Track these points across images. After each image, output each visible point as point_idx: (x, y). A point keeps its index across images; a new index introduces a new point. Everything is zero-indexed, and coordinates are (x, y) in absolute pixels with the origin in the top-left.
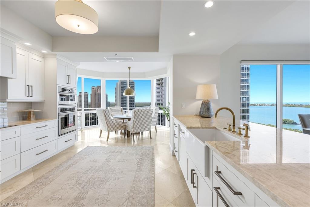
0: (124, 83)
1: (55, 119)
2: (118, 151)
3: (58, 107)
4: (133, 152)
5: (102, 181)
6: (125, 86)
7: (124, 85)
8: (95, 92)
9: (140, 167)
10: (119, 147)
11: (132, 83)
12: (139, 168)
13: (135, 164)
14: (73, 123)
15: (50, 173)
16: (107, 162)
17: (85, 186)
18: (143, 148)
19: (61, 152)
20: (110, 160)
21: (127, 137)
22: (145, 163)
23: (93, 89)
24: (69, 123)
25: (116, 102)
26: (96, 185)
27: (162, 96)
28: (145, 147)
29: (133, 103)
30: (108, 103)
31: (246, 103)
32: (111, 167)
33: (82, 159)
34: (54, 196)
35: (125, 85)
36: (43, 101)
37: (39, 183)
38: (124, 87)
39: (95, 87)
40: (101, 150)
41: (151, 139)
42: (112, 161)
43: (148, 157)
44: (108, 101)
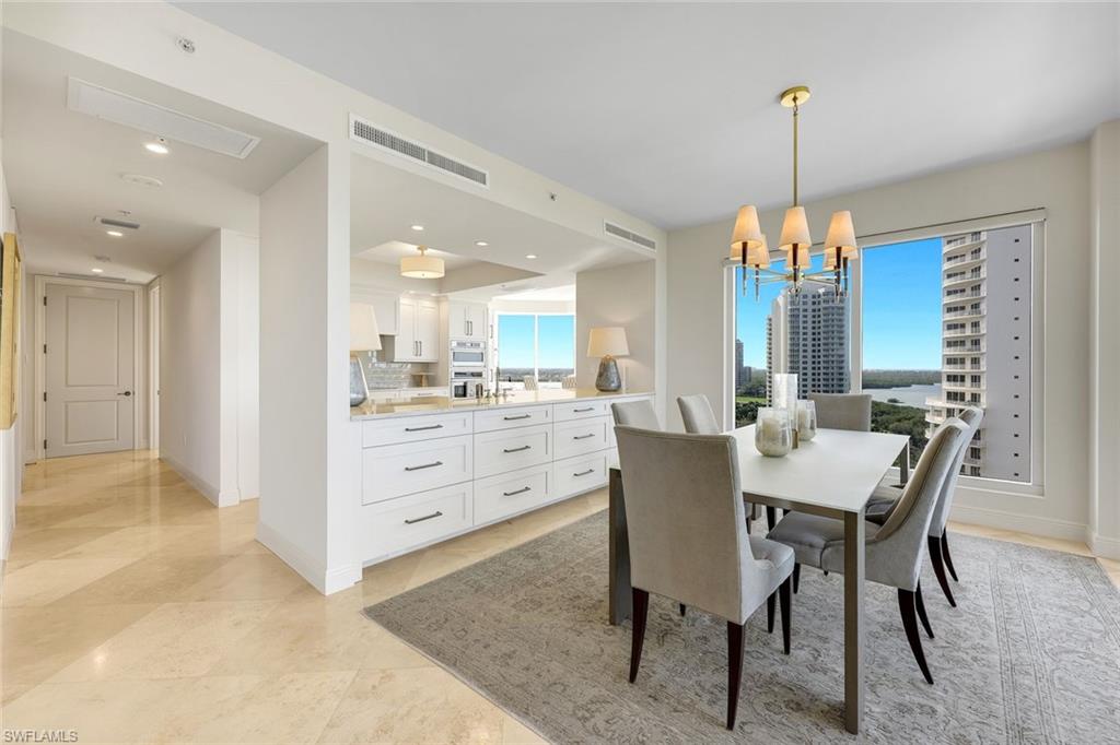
0: (801, 300)
3: (450, 370)
6: (805, 310)
7: (802, 307)
25: (770, 368)
27: (974, 343)
29: (841, 373)
30: (744, 373)
36: (435, 360)
38: (802, 313)
44: (745, 365)
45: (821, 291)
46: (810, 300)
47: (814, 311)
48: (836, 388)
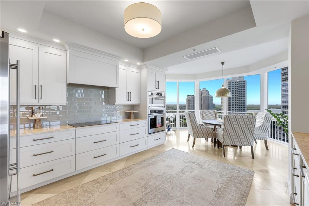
0: (232, 83)
1: (146, 119)
2: (199, 163)
3: (148, 109)
4: (217, 171)
5: (165, 196)
9: (218, 198)
10: (203, 159)
12: (216, 199)
13: (213, 190)
14: (161, 124)
15: (134, 165)
16: (182, 173)
17: (148, 193)
18: (235, 169)
19: (151, 148)
20: (186, 172)
21: (218, 147)
22: (229, 196)
24: (157, 124)
25: (222, 104)
26: (158, 198)
28: (239, 169)
29: (244, 106)
30: (213, 105)
32: (182, 181)
33: (162, 161)
34: (124, 190)
35: (233, 86)
36: (139, 104)
37: (123, 172)
40: (182, 157)
41: (253, 158)
42: (186, 173)
43: (237, 187)
44: (213, 103)
45: (238, 81)
46: (234, 84)
47: (236, 87)
48: (242, 110)
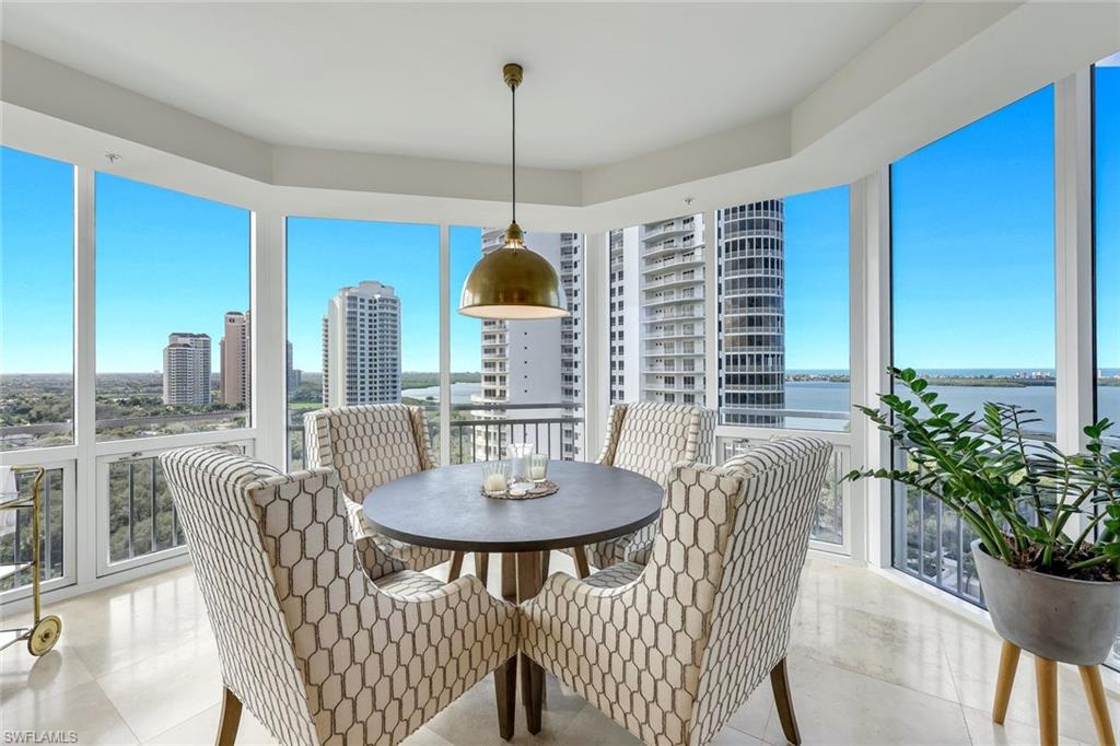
0: (359, 303)
6: (362, 314)
7: (359, 310)
8: (240, 331)
11: (390, 303)
23: (232, 320)
25: (327, 371)
27: (501, 350)
29: (395, 371)
30: (295, 376)
31: (776, 372)
35: (362, 311)
38: (359, 317)
39: (239, 314)
45: (377, 297)
46: (366, 305)
47: (370, 315)
